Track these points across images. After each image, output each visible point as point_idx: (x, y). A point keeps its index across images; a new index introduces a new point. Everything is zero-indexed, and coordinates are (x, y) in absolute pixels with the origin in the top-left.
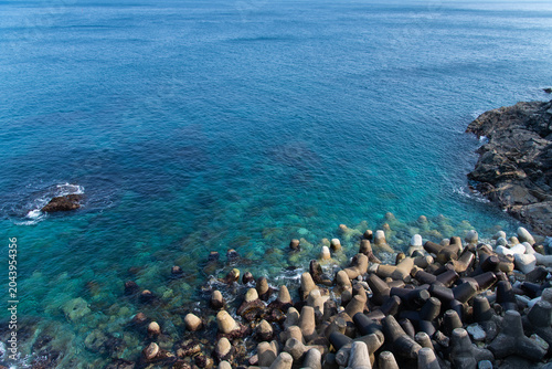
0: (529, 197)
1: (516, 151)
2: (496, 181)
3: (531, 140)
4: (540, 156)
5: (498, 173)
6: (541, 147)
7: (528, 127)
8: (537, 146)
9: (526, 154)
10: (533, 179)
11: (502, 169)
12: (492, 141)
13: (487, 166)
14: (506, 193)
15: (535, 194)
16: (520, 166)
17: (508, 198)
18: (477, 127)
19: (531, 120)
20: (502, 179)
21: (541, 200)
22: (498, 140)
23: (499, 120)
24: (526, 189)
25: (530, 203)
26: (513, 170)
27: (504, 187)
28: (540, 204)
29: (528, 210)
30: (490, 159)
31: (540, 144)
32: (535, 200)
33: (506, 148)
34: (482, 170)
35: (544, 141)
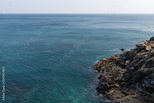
0: (122, 94)
1: (114, 75)
2: (108, 89)
3: (119, 70)
4: (123, 76)
5: (108, 86)
6: (123, 73)
7: (117, 65)
8: (122, 72)
9: (118, 76)
10: (122, 86)
11: (110, 84)
12: (105, 72)
13: (103, 83)
14: (113, 94)
15: (124, 93)
16: (117, 81)
17: (114, 96)
18: (98, 66)
19: (118, 62)
20: (110, 88)
21: (126, 95)
22: (107, 71)
23: (106, 63)
24: (120, 91)
25: (123, 97)
26: (114, 83)
27: (112, 92)
28: (126, 97)
29: (122, 100)
30: (104, 80)
31: (122, 71)
32: (124, 95)
33: (110, 75)
34: (102, 85)
35: (123, 70)
